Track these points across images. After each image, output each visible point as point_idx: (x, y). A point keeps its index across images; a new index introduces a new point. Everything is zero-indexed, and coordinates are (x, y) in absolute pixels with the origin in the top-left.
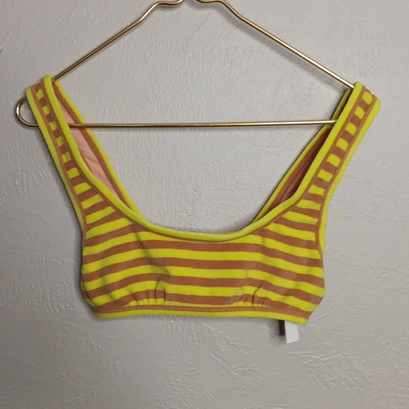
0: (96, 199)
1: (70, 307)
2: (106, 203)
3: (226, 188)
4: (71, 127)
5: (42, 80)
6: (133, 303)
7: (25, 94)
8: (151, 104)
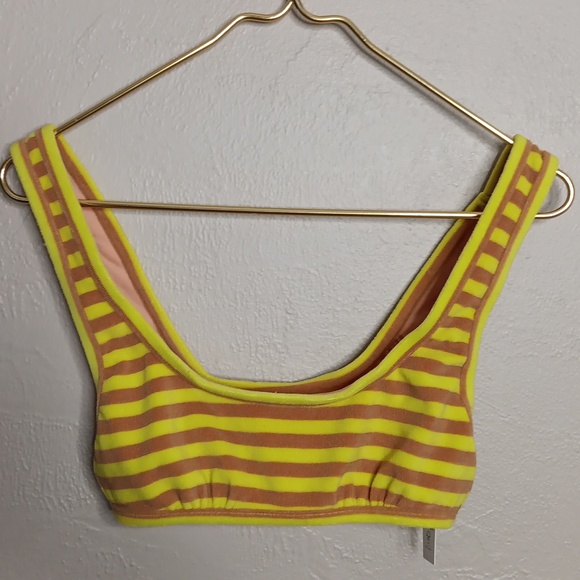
0: (121, 330)
1: (86, 500)
2: (136, 337)
3: (338, 309)
4: (83, 205)
5: (39, 132)
6: (176, 506)
7: (9, 154)
8: (218, 174)
